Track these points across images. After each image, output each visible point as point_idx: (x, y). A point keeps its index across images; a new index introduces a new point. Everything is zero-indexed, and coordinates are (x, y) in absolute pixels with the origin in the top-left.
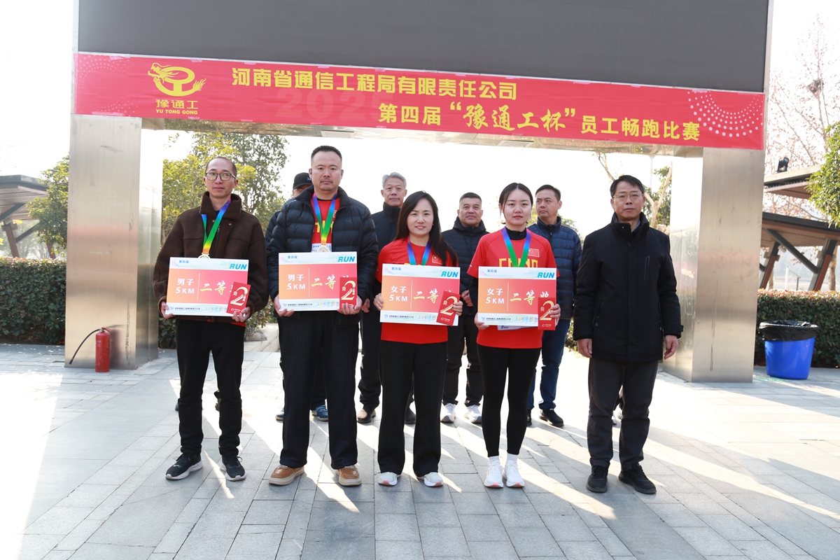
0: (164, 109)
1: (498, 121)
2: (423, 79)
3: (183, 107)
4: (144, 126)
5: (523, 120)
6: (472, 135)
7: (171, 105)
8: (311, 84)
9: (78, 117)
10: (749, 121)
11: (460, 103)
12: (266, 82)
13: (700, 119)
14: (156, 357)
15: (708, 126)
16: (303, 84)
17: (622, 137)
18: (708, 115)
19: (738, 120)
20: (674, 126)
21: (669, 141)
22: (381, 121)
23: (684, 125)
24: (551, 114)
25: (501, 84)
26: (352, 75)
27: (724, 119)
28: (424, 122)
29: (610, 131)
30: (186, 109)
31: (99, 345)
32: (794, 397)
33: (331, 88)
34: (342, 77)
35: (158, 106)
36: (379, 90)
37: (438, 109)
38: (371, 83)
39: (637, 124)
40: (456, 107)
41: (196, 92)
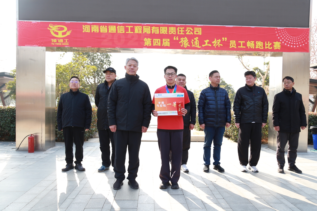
0: (55, 43)
1: (194, 44)
2: (162, 27)
3: (63, 42)
4: (47, 50)
5: (205, 43)
6: (184, 50)
7: (57, 41)
8: (115, 31)
9: (19, 47)
10: (303, 40)
11: (178, 37)
12: (97, 30)
13: (281, 40)
14: (55, 146)
15: (285, 43)
16: (112, 31)
17: (247, 49)
18: (285, 38)
19: (298, 40)
20: (270, 44)
21: (268, 50)
22: (145, 45)
23: (274, 43)
24: (217, 40)
25: (195, 28)
26: (132, 27)
27: (292, 40)
28: (163, 45)
29: (242, 47)
30: (64, 43)
31: (30, 142)
33: (124, 32)
34: (128, 28)
35: (52, 42)
37: (169, 40)
38: (140, 30)
39: (253, 43)
40: (176, 39)
41: (68, 36)
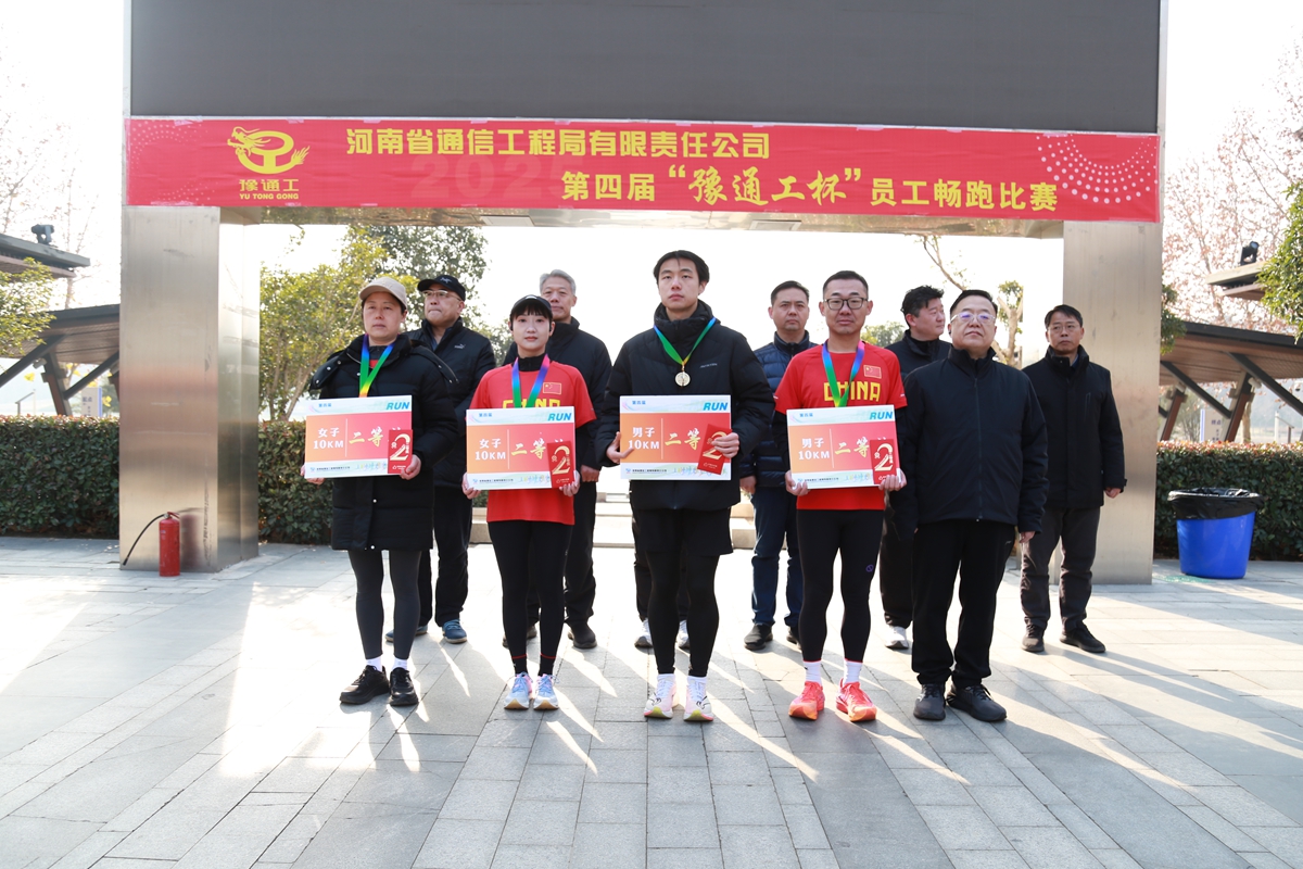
0: (251, 193)
1: (742, 191)
2: (627, 133)
3: (278, 190)
4: (224, 220)
5: (781, 189)
6: (706, 214)
7: (260, 186)
8: (461, 147)
9: (132, 209)
10: (1136, 179)
11: (683, 166)
12: (395, 147)
13: (1057, 178)
14: (256, 554)
15: (1070, 187)
16: (450, 148)
17: (935, 210)
18: (1070, 171)
19: (1125, 175)
20: (1017, 189)
21: (1009, 213)
22: (565, 197)
23: (1033, 187)
24: (824, 178)
25: (745, 135)
26: (521, 132)
27: (1096, 176)
28: (630, 197)
29: (915, 201)
30: (282, 192)
31: (164, 537)
32: (1210, 605)
33: (491, 152)
34: (506, 135)
35: (243, 189)
36: (562, 153)
37: (651, 177)
38: (549, 143)
39: (958, 188)
40: (677, 174)
41: (296, 166)
